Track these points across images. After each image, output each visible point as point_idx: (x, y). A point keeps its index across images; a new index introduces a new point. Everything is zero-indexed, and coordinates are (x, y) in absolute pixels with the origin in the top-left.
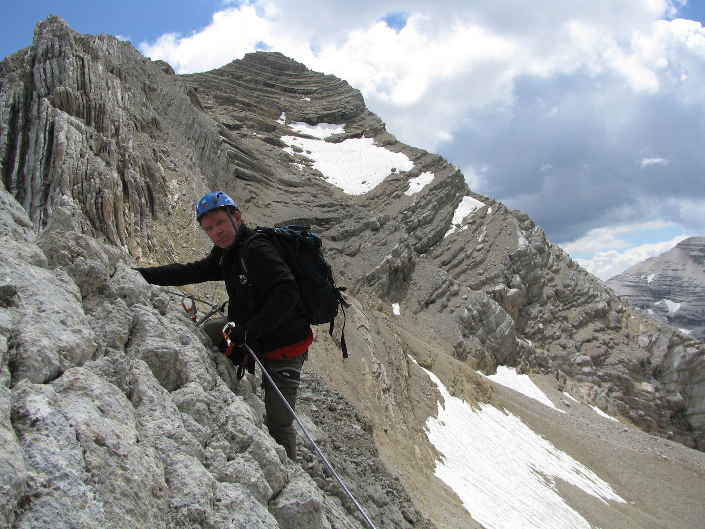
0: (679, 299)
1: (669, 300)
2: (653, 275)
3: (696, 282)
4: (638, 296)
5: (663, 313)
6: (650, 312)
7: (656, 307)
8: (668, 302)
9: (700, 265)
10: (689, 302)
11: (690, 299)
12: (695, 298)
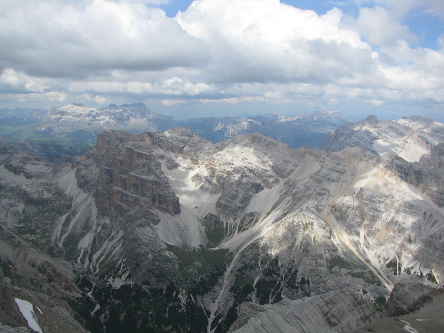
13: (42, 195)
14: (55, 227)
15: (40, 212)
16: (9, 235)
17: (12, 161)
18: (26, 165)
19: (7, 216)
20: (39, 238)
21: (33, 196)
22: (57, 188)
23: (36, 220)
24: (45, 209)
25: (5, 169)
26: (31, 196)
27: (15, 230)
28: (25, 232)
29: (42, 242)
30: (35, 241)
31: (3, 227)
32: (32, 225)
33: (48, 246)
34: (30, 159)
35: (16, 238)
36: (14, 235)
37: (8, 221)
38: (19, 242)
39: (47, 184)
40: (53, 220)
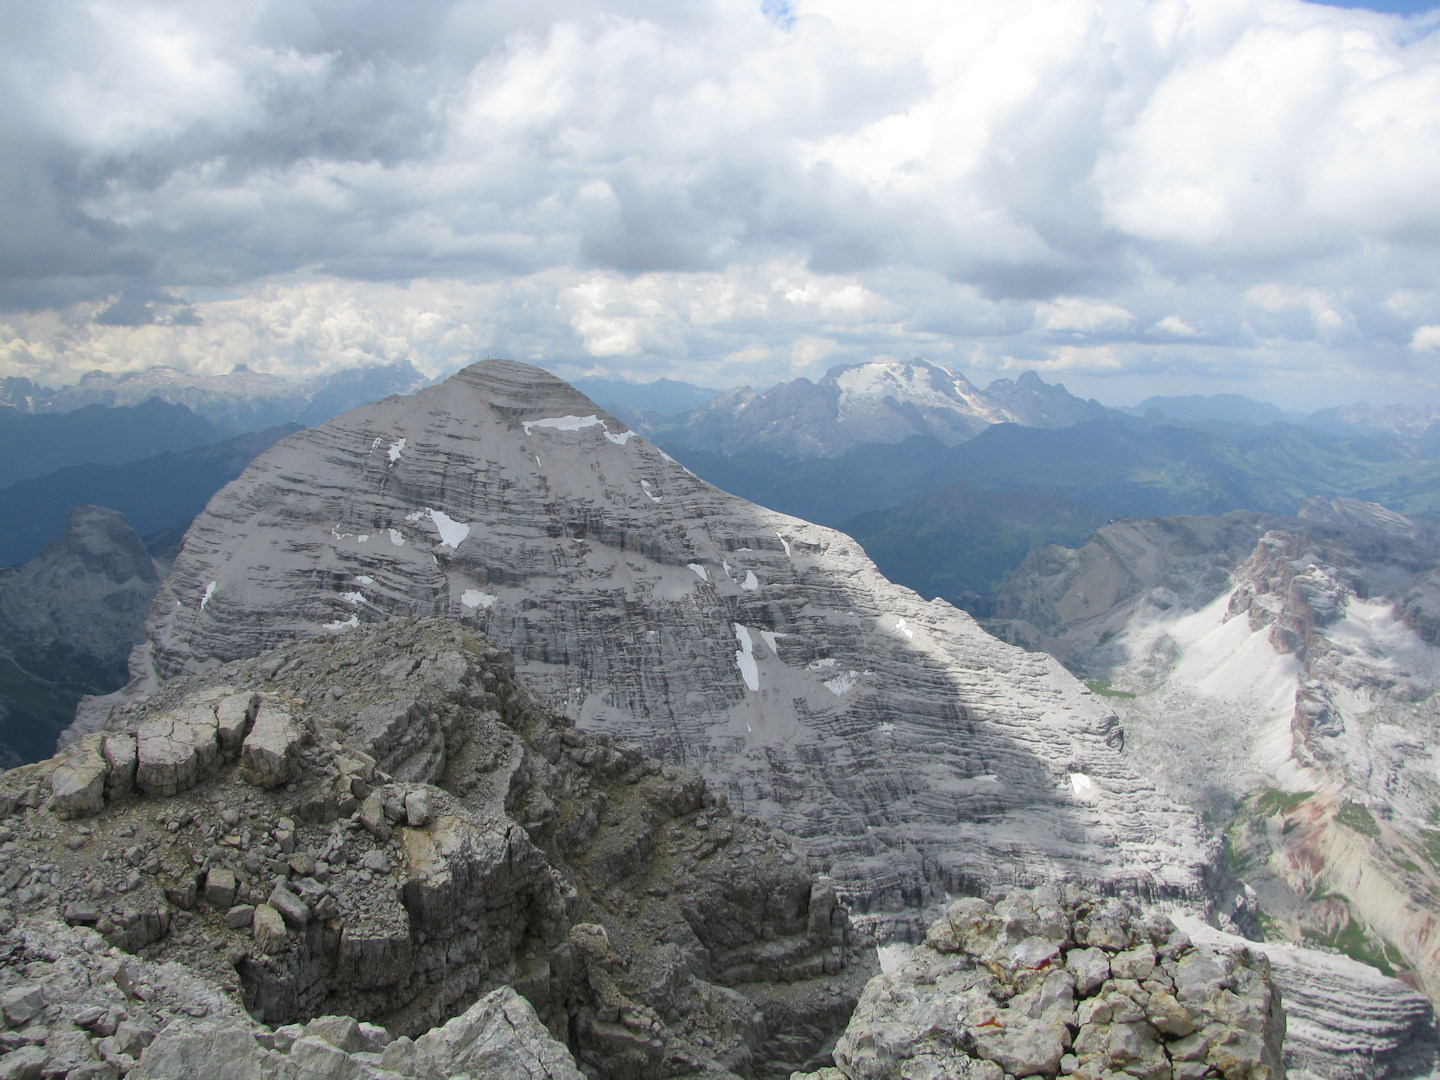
0: (466, 513)
1: (441, 513)
2: (402, 442)
3: (505, 475)
4: (366, 492)
5: (428, 545)
6: (395, 536)
7: (412, 526)
8: (439, 517)
9: (512, 432)
10: (490, 524)
11: (493, 517)
12: (504, 515)
16: (1399, 856)
17: (1421, 595)
19: (1392, 785)
27: (1420, 841)
31: (1381, 824)
35: (1422, 872)
36: (1416, 859)
37: (1394, 806)
38: (1433, 889)
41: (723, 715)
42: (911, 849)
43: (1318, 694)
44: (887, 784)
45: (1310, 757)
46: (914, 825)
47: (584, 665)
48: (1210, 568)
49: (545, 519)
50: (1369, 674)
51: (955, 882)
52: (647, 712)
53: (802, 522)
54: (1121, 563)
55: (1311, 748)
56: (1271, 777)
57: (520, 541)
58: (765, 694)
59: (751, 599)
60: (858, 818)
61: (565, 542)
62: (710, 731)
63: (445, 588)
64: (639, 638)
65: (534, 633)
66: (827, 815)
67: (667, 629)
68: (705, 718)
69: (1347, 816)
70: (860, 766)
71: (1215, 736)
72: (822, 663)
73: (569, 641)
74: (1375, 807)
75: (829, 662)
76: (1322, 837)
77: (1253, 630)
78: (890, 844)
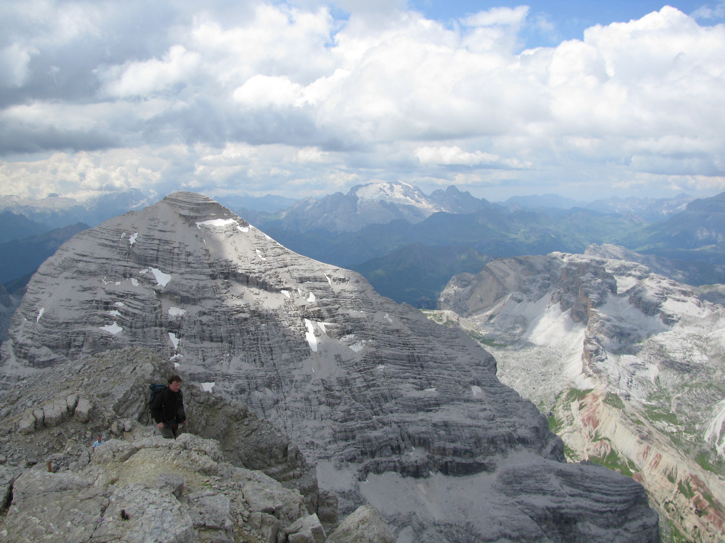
0: (169, 269)
1: (157, 269)
2: (136, 235)
3: (188, 249)
4: (119, 260)
5: (151, 286)
6: (134, 282)
7: (142, 276)
8: (156, 272)
9: (191, 228)
10: (182, 274)
11: (183, 270)
12: (188, 269)
13: (690, 355)
14: (712, 417)
15: (686, 385)
16: (633, 418)
17: (642, 291)
18: (665, 301)
19: (630, 384)
20: (682, 431)
21: (674, 356)
22: (718, 346)
23: (678, 398)
24: (694, 382)
25: (630, 303)
26: (671, 354)
27: (643, 410)
28: (657, 417)
29: (688, 439)
30: (675, 435)
31: (625, 403)
32: (670, 406)
33: (698, 448)
34: (671, 290)
35: (644, 425)
36: (642, 419)
37: (631, 394)
38: (650, 433)
39: (700, 338)
40: (708, 403)
41: (300, 364)
42: (395, 426)
43: (594, 342)
44: (382, 395)
45: (591, 372)
46: (395, 414)
47: (231, 342)
48: (541, 281)
49: (209, 271)
50: (618, 330)
51: (417, 441)
52: (262, 364)
53: (337, 268)
54: (498, 280)
55: (591, 368)
56: (573, 382)
57: (197, 282)
58: (320, 353)
59: (312, 307)
60: (368, 412)
61: (219, 282)
62: (294, 372)
63: (160, 307)
64: (257, 327)
65: (205, 327)
66: (353, 411)
67: (271, 323)
68: (291, 366)
69: (609, 400)
70: (368, 387)
71: (545, 364)
72: (348, 336)
73: (222, 331)
74: (622, 395)
75: (352, 336)
76: (597, 411)
77: (563, 311)
78: (384, 424)
